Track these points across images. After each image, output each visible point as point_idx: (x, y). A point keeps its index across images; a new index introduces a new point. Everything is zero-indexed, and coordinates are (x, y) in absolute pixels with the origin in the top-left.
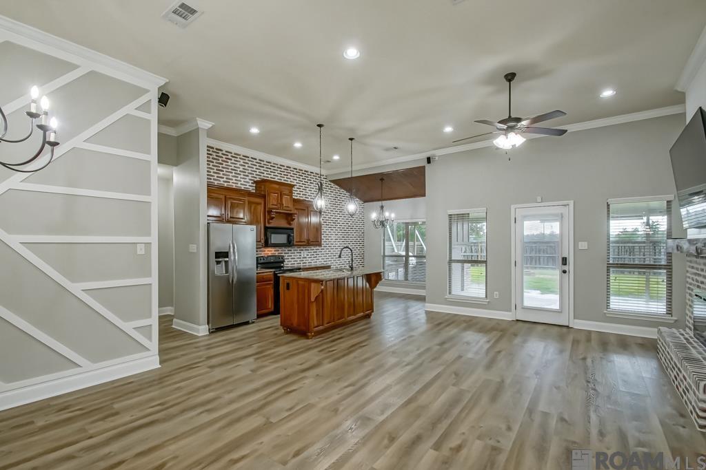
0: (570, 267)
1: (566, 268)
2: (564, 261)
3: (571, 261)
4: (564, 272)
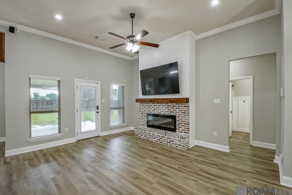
0: (99, 110)
1: (98, 111)
2: (98, 107)
3: (100, 107)
4: (98, 112)
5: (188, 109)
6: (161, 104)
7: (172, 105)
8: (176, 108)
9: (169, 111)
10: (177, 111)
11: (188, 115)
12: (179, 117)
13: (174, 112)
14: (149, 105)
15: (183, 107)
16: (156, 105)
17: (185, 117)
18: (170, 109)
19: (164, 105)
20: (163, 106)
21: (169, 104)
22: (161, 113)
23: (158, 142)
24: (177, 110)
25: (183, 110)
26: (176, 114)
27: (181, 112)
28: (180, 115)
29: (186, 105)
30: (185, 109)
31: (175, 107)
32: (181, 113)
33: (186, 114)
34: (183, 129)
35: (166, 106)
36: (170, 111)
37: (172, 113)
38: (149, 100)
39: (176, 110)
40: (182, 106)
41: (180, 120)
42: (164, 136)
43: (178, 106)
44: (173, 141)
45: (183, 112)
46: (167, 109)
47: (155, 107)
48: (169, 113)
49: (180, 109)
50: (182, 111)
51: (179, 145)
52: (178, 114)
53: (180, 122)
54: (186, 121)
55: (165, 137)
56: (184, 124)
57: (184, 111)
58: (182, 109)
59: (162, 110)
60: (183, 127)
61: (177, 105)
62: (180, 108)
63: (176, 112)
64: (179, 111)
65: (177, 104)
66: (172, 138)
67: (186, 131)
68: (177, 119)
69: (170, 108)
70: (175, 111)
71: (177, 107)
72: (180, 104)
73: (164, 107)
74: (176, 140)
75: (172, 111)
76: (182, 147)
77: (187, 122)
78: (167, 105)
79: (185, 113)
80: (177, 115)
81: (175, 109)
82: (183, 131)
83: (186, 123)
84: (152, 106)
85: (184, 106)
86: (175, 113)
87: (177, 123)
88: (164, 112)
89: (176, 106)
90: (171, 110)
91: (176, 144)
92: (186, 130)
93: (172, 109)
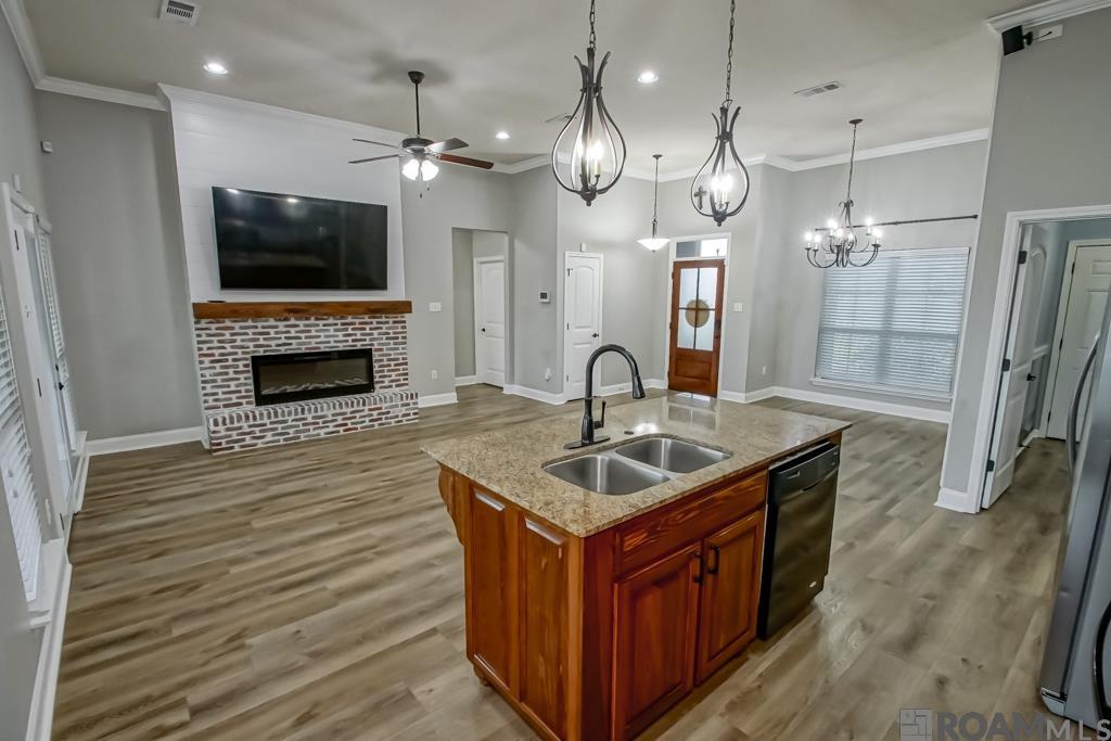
5: (404, 327)
6: (317, 319)
7: (357, 321)
8: (371, 329)
9: (350, 339)
10: (376, 336)
11: (405, 343)
12: (381, 350)
13: (365, 340)
14: (259, 324)
15: (391, 325)
16: (297, 322)
17: (398, 349)
18: (350, 332)
19: (331, 321)
20: (324, 325)
21: (349, 320)
22: (318, 348)
23: (339, 432)
24: (375, 332)
25: (391, 331)
26: (372, 345)
27: (384, 337)
28: (383, 344)
29: (399, 319)
30: (397, 328)
31: (368, 327)
32: (387, 339)
33: (400, 340)
34: (393, 378)
35: (336, 324)
36: (354, 337)
37: (359, 344)
38: (282, 307)
39: (372, 334)
40: (388, 322)
41: (385, 358)
42: (361, 408)
43: (378, 323)
44: (388, 413)
45: (392, 335)
46: (340, 334)
47: (293, 330)
48: (350, 343)
49: (384, 330)
50: (388, 333)
51: (404, 415)
52: (379, 344)
53: (385, 363)
54: (401, 357)
55: (363, 411)
56: (395, 365)
57: (395, 333)
58: (387, 328)
59: (322, 339)
60: (393, 374)
61: (374, 321)
62: (381, 328)
63: (371, 340)
64: (379, 334)
65: (374, 318)
66: (384, 405)
67: (402, 382)
68: (376, 356)
69: (353, 329)
70: (368, 338)
71: (375, 325)
72: (381, 318)
73: (332, 328)
74: (397, 406)
75: (359, 337)
76: (412, 417)
77: (403, 359)
78: (339, 322)
79: (397, 338)
80: (376, 347)
81: (368, 331)
82: (394, 384)
83: (401, 361)
84: (276, 327)
85: (394, 322)
86: (368, 342)
87: (376, 366)
88: (333, 344)
89: (371, 323)
90: (355, 335)
91: (397, 416)
92: (402, 378)
93: (358, 332)
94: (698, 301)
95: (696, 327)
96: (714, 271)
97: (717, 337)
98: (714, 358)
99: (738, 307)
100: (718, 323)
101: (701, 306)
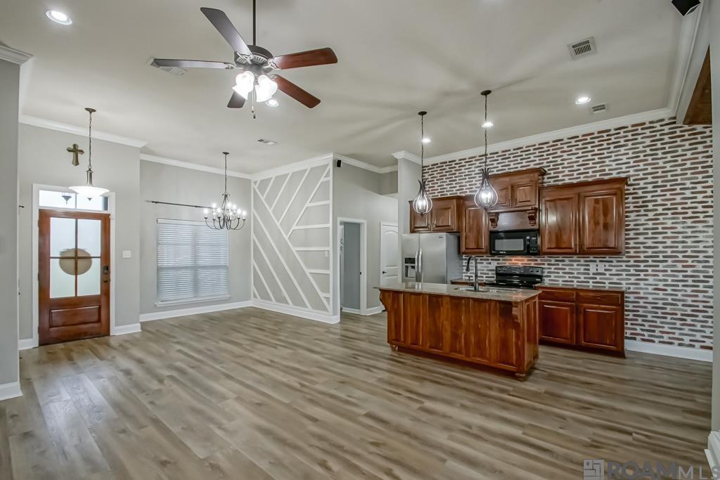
94: (76, 250)
95: (76, 274)
96: (97, 224)
97: (105, 281)
98: (103, 300)
99: (127, 254)
100: (106, 269)
101: (80, 255)
